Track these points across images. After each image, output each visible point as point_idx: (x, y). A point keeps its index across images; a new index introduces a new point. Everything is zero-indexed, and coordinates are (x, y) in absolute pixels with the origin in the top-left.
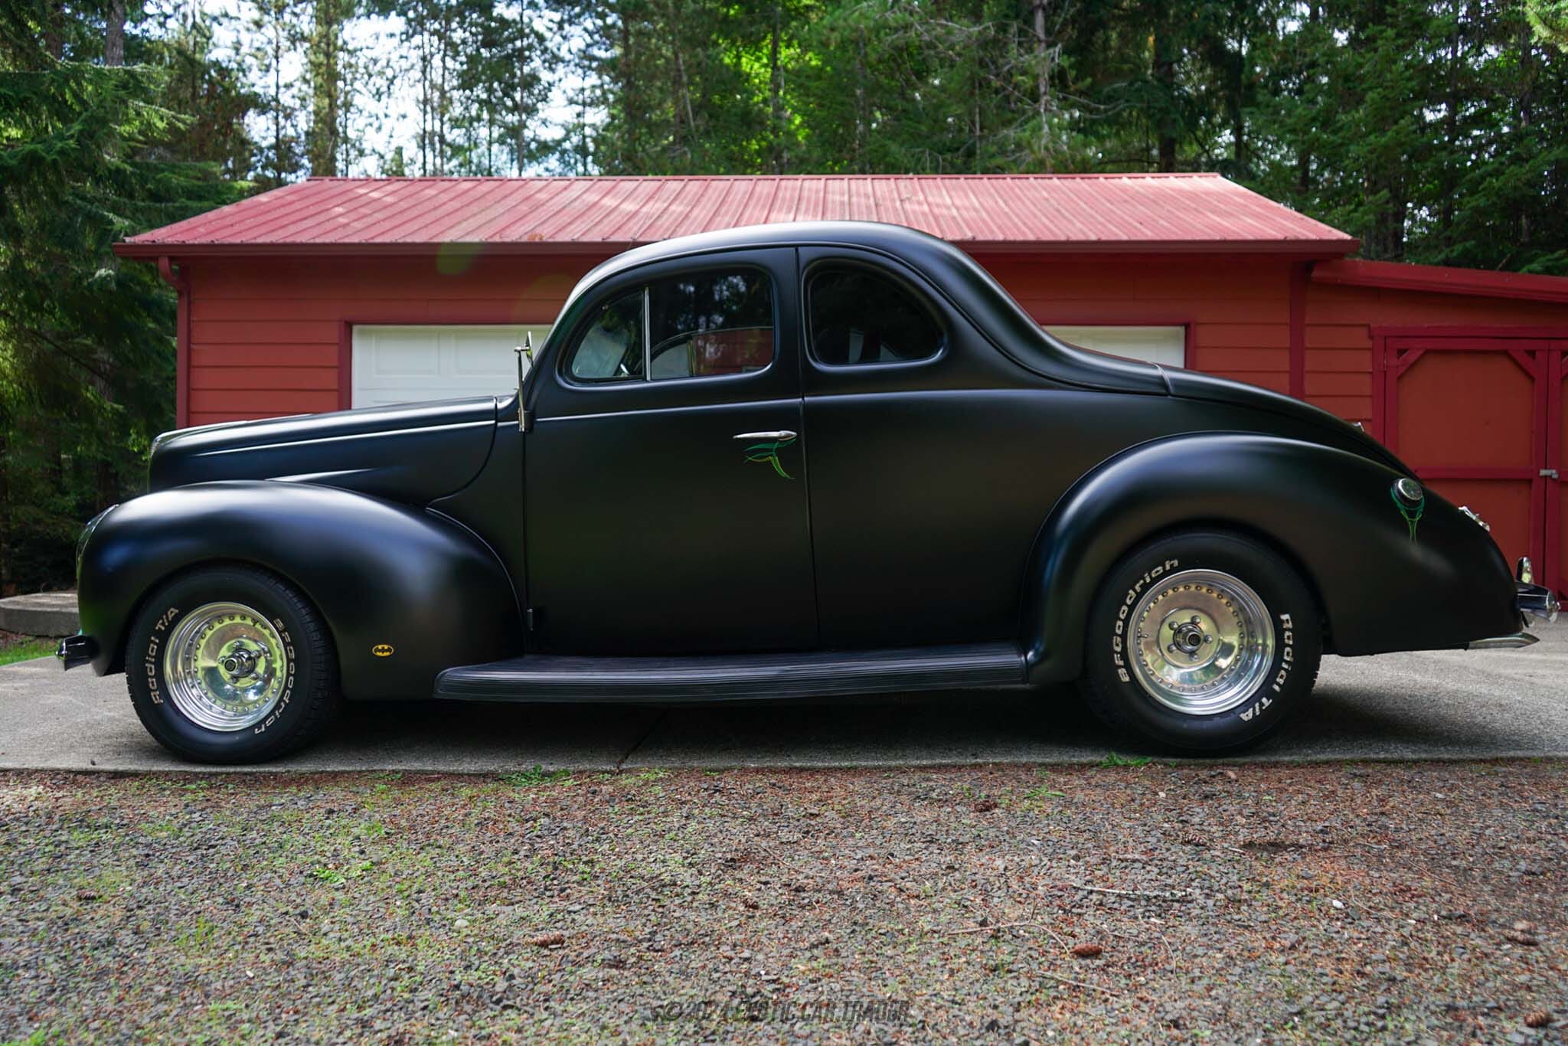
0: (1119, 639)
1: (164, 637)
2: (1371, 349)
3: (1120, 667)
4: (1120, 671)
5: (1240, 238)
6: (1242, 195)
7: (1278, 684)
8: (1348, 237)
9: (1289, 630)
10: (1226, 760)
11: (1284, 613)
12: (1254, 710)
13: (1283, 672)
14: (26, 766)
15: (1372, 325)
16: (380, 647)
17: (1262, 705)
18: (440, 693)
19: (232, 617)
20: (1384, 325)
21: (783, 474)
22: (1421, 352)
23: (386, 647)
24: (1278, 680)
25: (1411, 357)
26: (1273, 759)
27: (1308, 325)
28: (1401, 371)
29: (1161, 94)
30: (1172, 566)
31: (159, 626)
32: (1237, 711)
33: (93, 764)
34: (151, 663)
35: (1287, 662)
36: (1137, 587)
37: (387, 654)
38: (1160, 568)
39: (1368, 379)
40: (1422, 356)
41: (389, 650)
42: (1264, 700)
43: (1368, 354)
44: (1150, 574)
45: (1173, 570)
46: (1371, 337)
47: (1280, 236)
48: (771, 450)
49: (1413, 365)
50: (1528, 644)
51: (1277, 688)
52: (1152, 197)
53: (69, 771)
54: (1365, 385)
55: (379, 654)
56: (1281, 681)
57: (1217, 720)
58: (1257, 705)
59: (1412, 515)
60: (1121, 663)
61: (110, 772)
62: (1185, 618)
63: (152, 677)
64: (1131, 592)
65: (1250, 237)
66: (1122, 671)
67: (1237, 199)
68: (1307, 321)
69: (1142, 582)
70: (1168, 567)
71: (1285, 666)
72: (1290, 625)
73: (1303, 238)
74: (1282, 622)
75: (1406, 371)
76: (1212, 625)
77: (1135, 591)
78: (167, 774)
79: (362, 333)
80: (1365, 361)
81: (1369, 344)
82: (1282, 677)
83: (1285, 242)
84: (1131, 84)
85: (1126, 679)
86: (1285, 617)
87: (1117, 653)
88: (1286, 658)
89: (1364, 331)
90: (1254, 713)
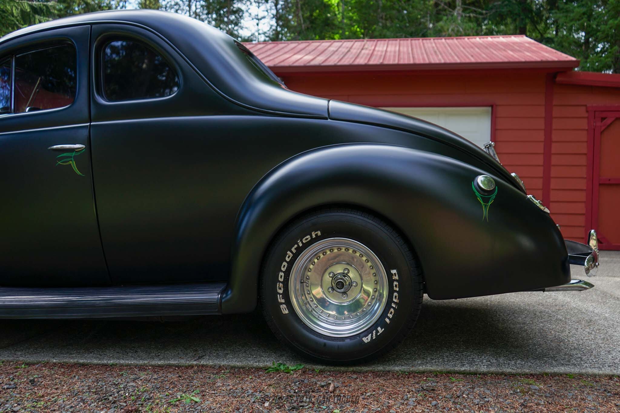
0: (281, 285)
2: (588, 118)
3: (282, 304)
4: (281, 306)
5: (517, 60)
6: (529, 43)
7: (389, 318)
8: (573, 59)
9: (396, 280)
10: (354, 369)
11: (393, 269)
12: (372, 335)
13: (392, 310)
15: (588, 105)
17: (377, 332)
20: (594, 105)
21: (78, 172)
22: (614, 119)
24: (389, 315)
25: (608, 121)
26: (388, 368)
27: (555, 105)
28: (603, 128)
29: (517, 7)
30: (316, 235)
32: (362, 335)
35: (395, 303)
36: (293, 250)
38: (308, 237)
39: (585, 133)
40: (614, 121)
42: (379, 329)
43: (586, 121)
44: (301, 241)
45: (318, 239)
46: (587, 111)
47: (538, 59)
48: (71, 157)
49: (609, 125)
50: (586, 289)
51: (388, 321)
52: (486, 45)
54: (583, 136)
56: (390, 316)
57: (348, 341)
58: (374, 332)
59: (486, 200)
60: (283, 301)
62: (339, 269)
64: (288, 252)
65: (523, 60)
66: (283, 307)
67: (527, 45)
68: (554, 103)
69: (296, 246)
70: (314, 236)
71: (393, 305)
72: (397, 277)
73: (549, 59)
74: (392, 274)
75: (606, 128)
76: (357, 274)
77: (292, 252)
80: (584, 124)
81: (586, 115)
82: (391, 313)
83: (542, 62)
84: (503, 3)
85: (286, 312)
86: (394, 271)
87: (280, 294)
88: (394, 300)
89: (584, 108)
90: (372, 337)
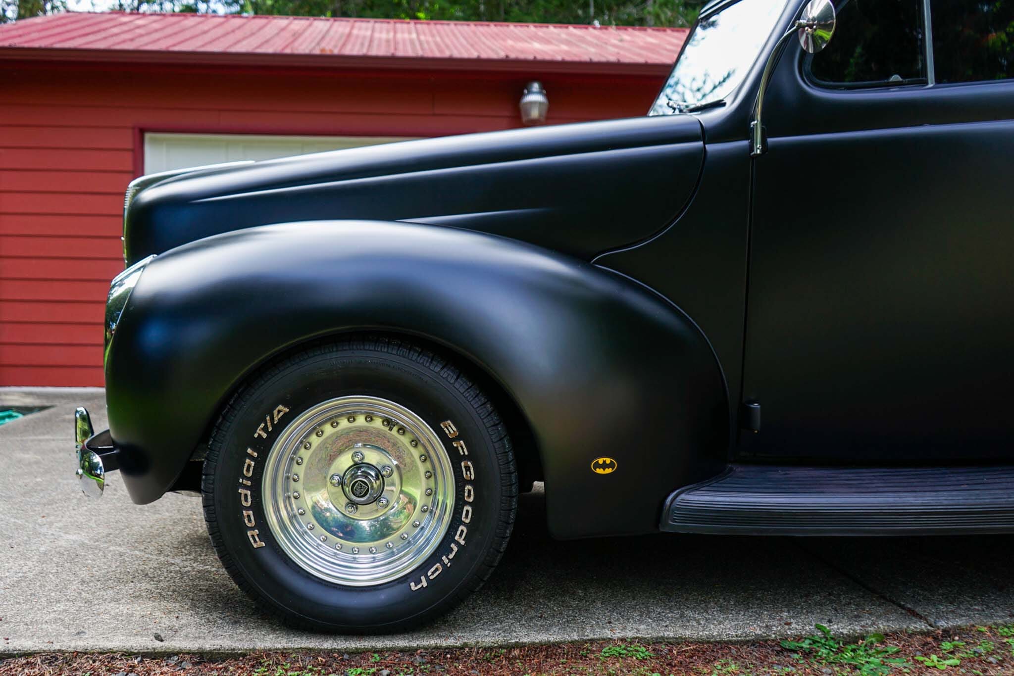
1: (264, 447)
14: (56, 646)
16: (601, 461)
18: (673, 525)
19: (351, 418)
23: (608, 461)
31: (260, 432)
33: (158, 638)
34: (246, 487)
37: (609, 471)
41: (611, 465)
53: (128, 654)
55: (600, 471)
61: (194, 654)
63: (247, 509)
78: (285, 653)
79: (154, 141)
